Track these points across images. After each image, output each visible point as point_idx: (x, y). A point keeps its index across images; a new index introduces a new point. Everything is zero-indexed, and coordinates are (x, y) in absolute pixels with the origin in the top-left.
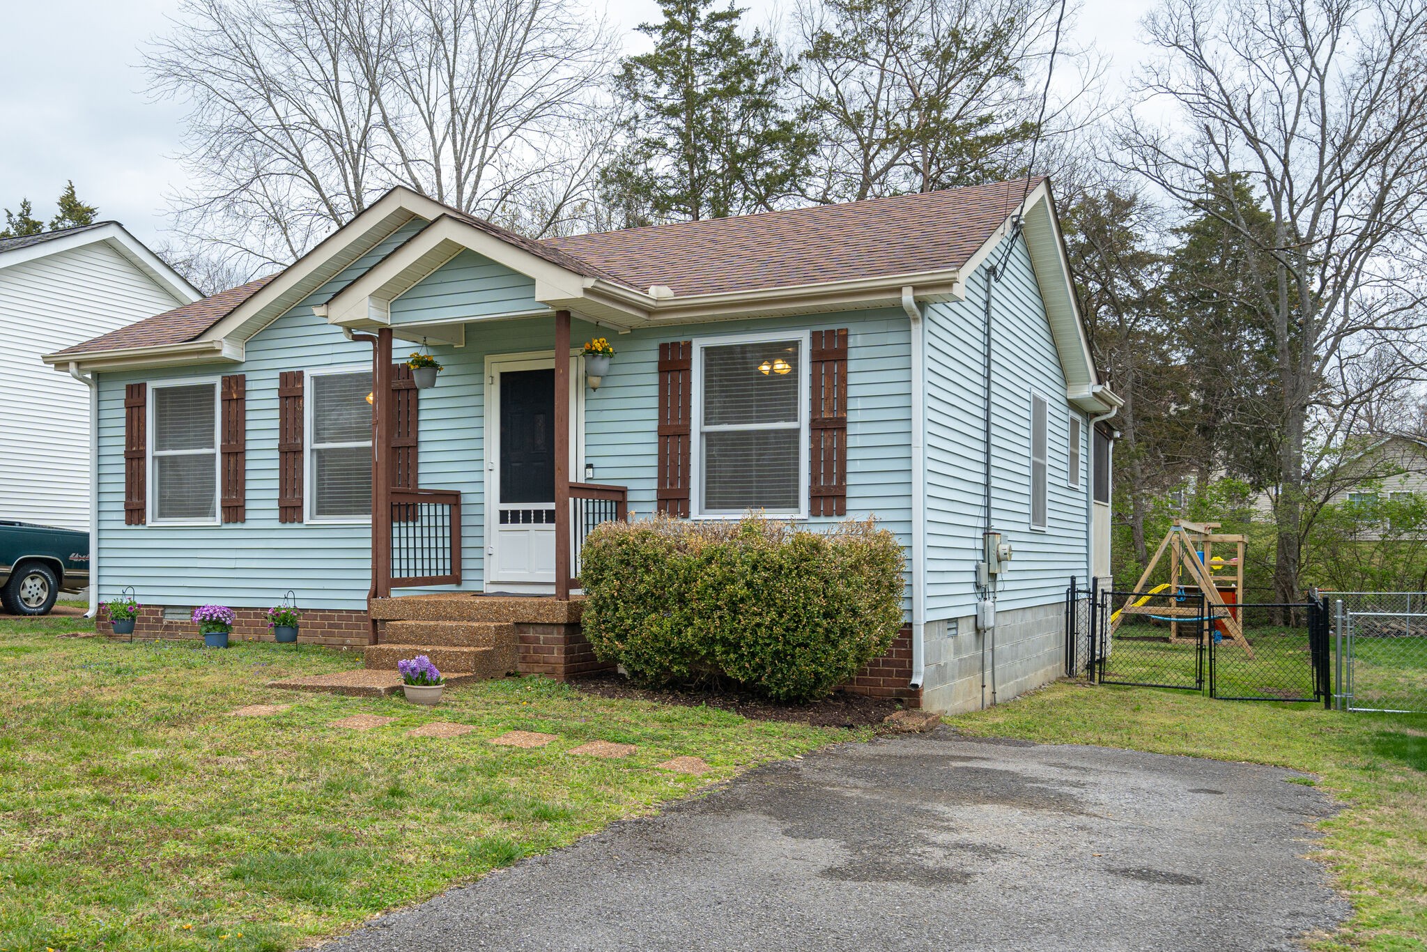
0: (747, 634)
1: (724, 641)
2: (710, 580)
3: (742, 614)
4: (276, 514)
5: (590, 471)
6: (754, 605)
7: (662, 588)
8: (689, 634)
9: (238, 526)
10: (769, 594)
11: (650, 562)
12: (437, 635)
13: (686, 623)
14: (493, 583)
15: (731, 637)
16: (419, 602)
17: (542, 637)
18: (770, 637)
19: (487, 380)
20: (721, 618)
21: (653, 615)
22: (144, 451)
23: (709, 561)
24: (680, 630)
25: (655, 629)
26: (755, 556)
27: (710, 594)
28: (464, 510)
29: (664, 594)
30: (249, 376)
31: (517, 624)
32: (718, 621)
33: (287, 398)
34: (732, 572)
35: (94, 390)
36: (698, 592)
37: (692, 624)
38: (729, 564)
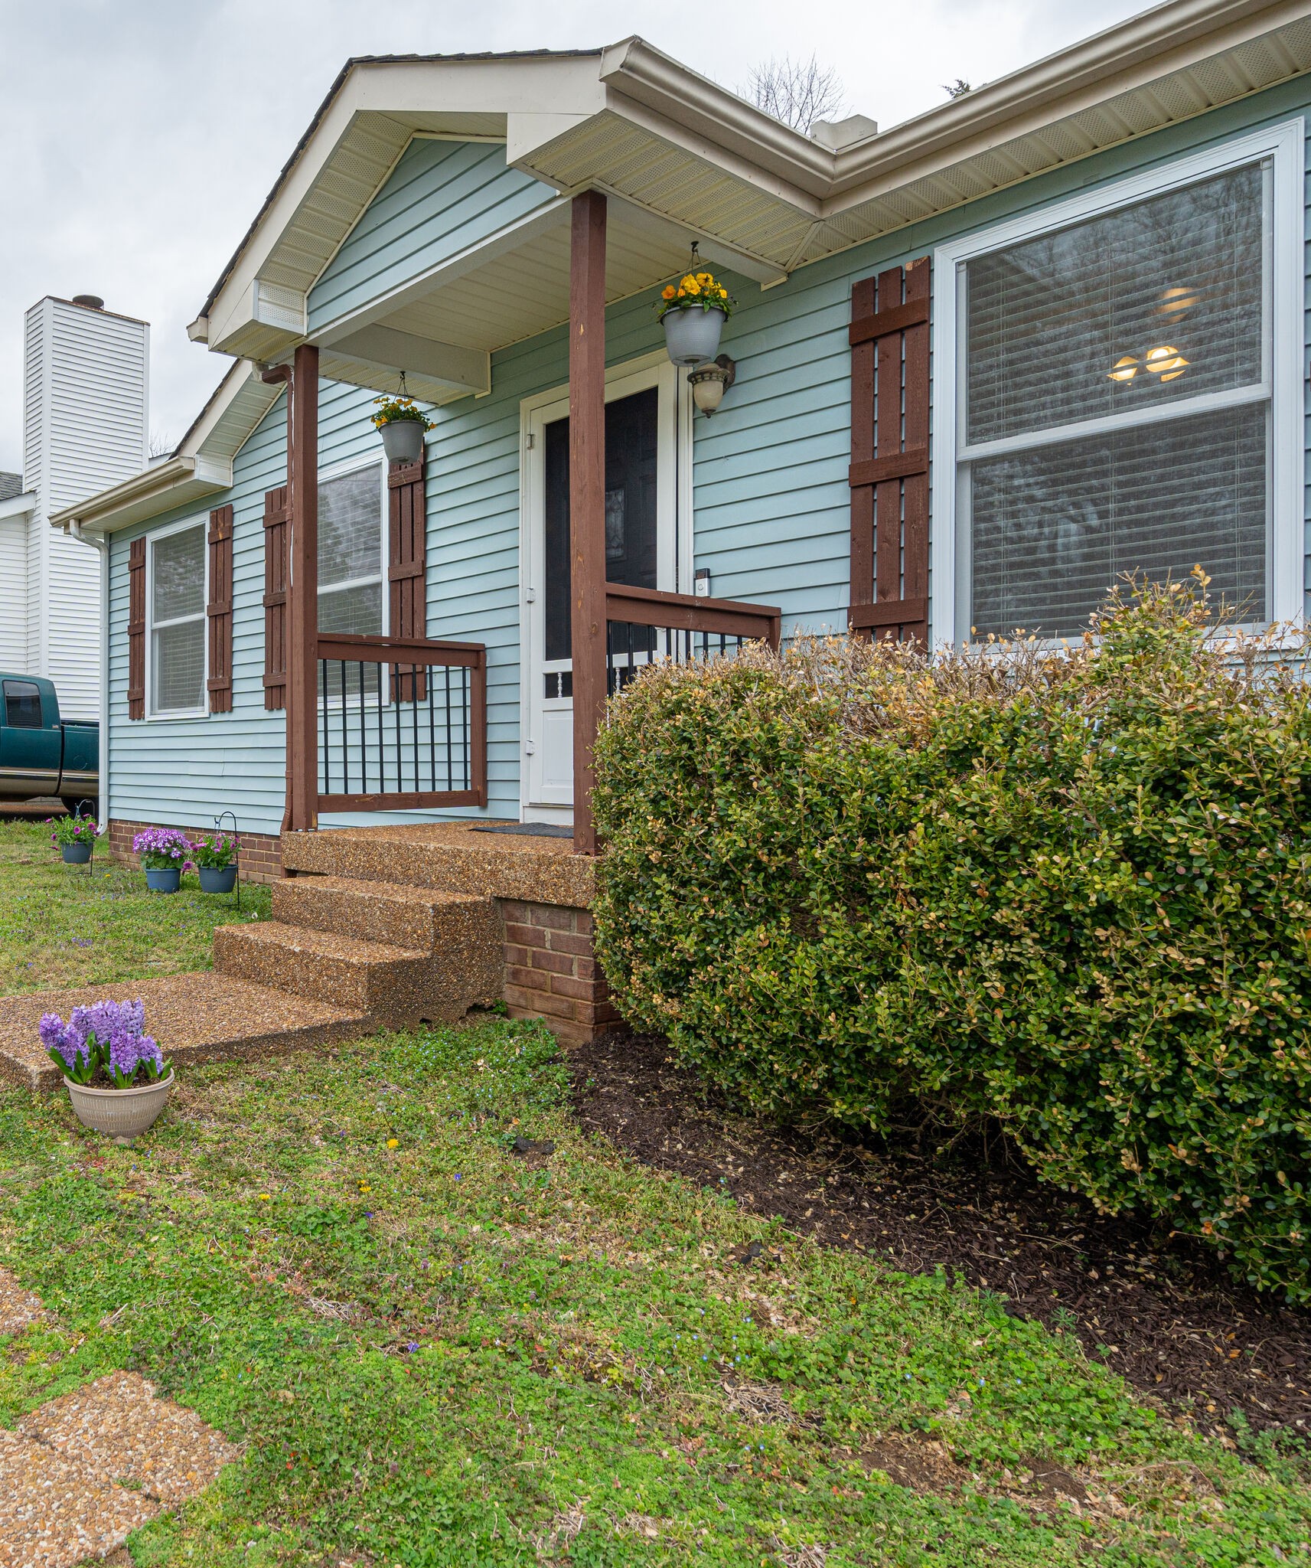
0: (1134, 1046)
1: (1024, 1057)
2: (961, 830)
3: (1103, 964)
4: (261, 699)
5: (704, 583)
6: (1164, 938)
7: (788, 848)
8: (882, 1011)
9: (226, 717)
10: (1247, 899)
11: (753, 764)
12: (341, 915)
13: (873, 969)
14: (534, 806)
15: (1056, 1049)
16: (346, 842)
17: (548, 932)
18: (1250, 1075)
19: (523, 441)
20: (1007, 968)
21: (760, 932)
22: (144, 624)
23: (961, 759)
24: (850, 989)
25: (764, 977)
26: (1170, 737)
27: (964, 882)
28: (492, 678)
29: (795, 864)
30: (238, 506)
31: (499, 899)
32: (995, 985)
33: (273, 527)
34: (1056, 800)
35: (105, 554)
36: (915, 871)
37: (891, 976)
38: (1042, 770)
